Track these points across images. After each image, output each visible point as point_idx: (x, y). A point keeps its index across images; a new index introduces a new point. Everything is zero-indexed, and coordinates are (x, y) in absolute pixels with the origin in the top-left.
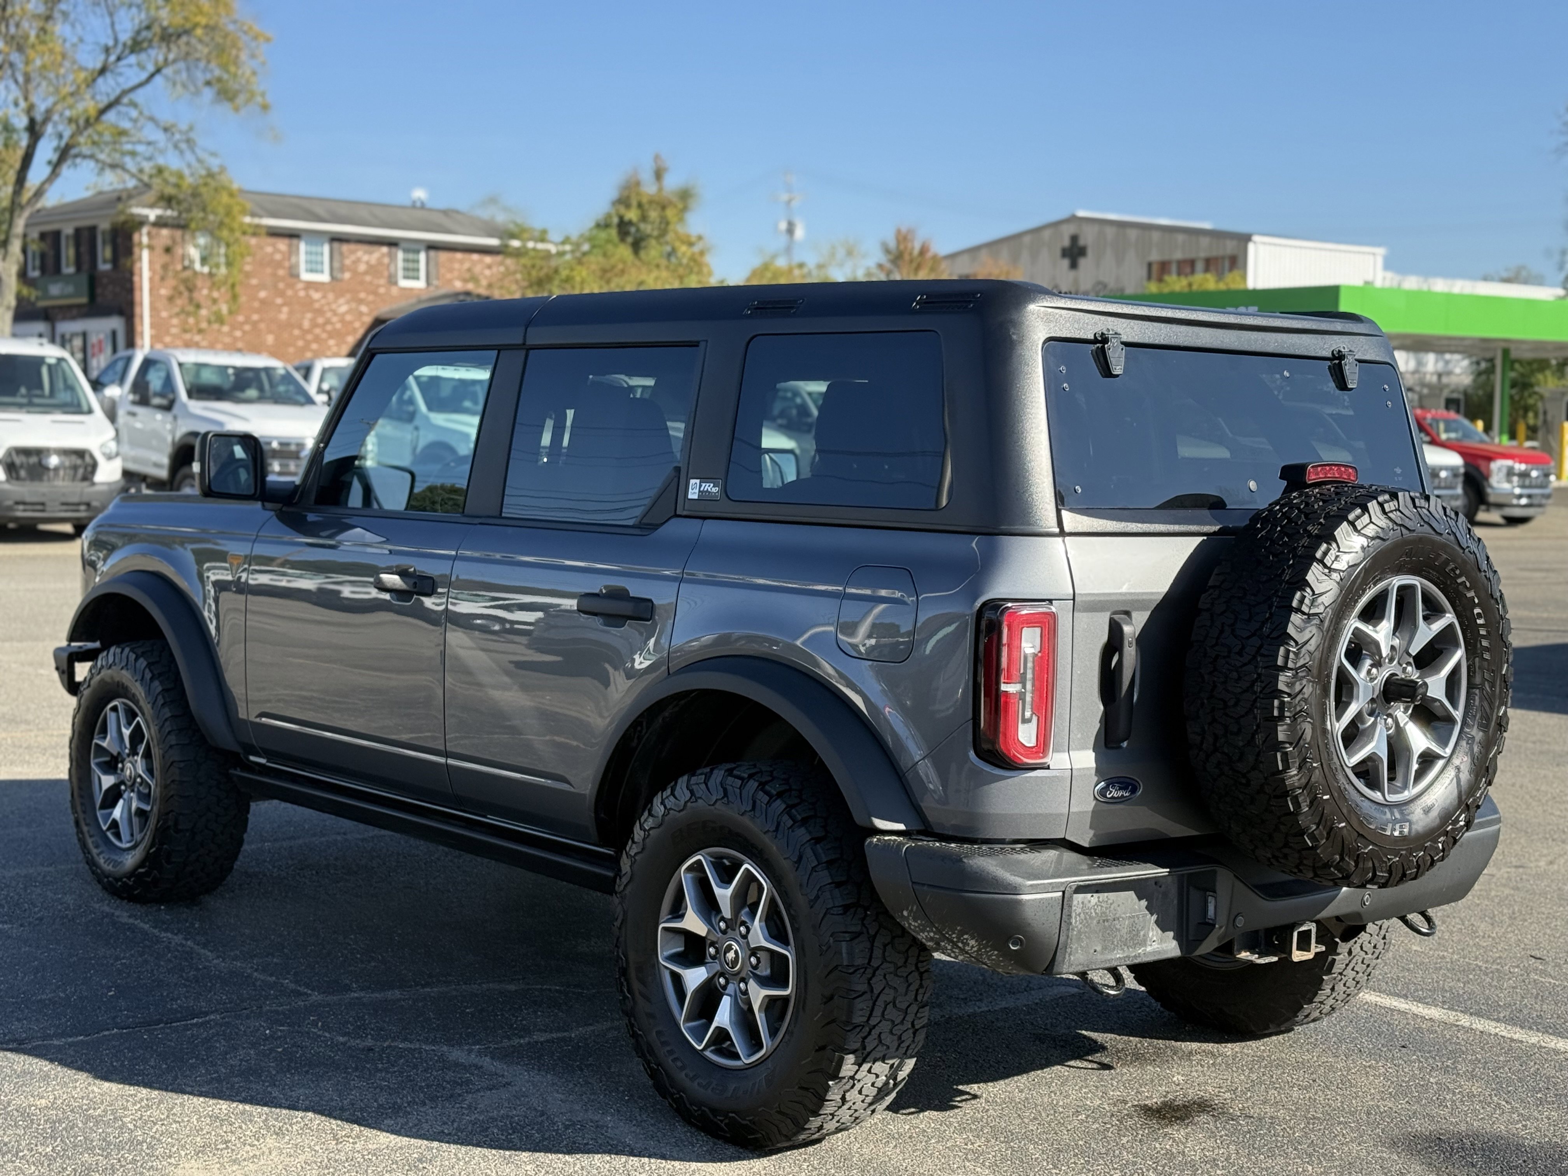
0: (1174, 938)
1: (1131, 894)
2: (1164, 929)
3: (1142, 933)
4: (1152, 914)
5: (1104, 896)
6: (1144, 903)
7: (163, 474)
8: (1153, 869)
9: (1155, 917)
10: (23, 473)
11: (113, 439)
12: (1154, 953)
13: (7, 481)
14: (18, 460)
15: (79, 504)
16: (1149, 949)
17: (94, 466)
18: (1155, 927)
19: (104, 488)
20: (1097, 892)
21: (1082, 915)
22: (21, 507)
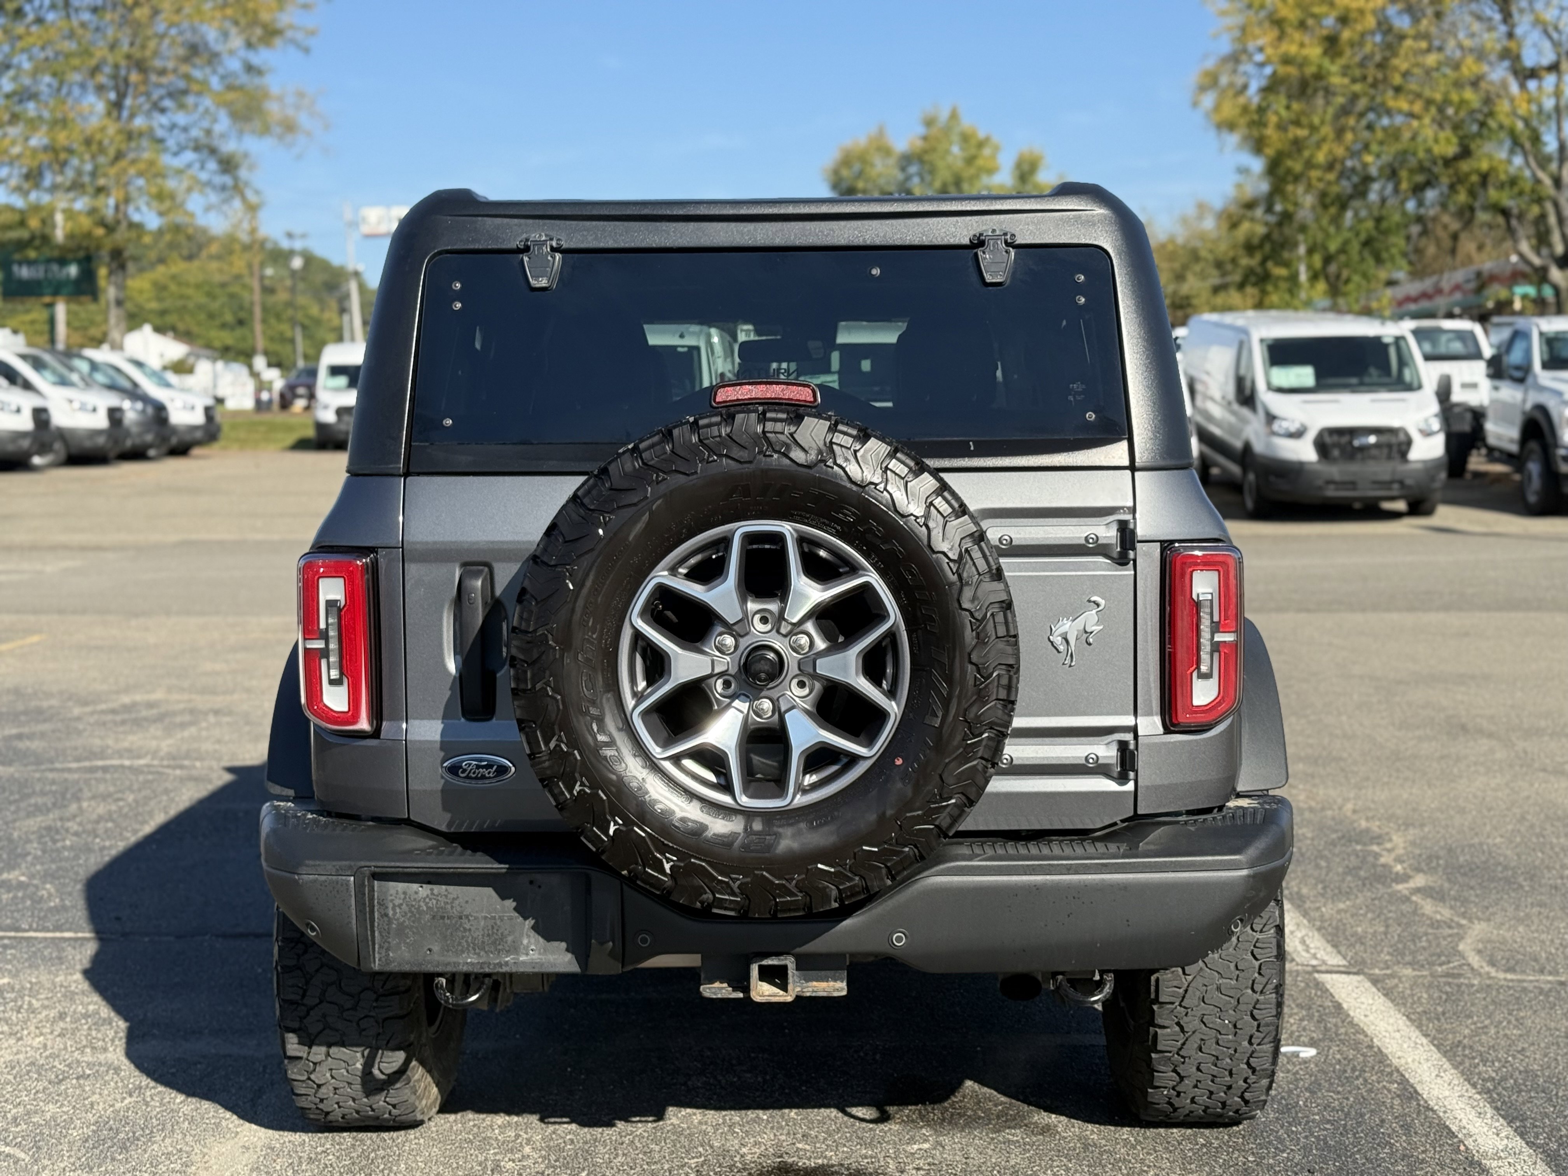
0: (567, 950)
1: (489, 891)
2: (548, 938)
3: (510, 939)
4: (525, 918)
5: (438, 889)
6: (510, 904)
7: (1514, 448)
8: (487, 863)
9: (530, 922)
10: (1336, 453)
11: (1436, 416)
12: (532, 963)
13: (1319, 462)
14: (1328, 440)
15: (1392, 482)
16: (523, 958)
17: (1409, 443)
18: (532, 933)
19: (1419, 466)
20: (429, 883)
21: (404, 906)
22: (1332, 487)
